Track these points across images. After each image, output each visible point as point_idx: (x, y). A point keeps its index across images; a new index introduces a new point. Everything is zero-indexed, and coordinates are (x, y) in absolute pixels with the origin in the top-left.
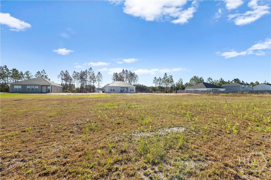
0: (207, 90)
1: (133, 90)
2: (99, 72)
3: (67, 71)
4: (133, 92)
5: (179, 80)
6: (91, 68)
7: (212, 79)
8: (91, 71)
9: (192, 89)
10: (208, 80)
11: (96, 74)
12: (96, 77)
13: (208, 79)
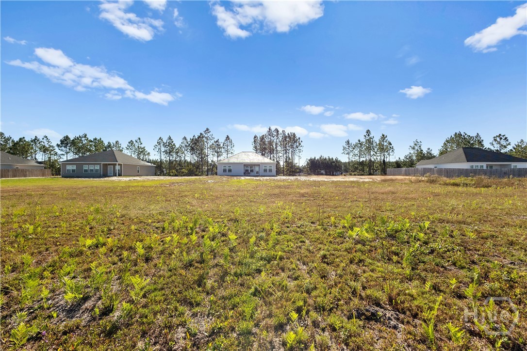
0: (469, 168)
1: (270, 171)
2: (228, 136)
3: (170, 138)
4: (270, 174)
5: (413, 145)
6: (207, 129)
7: (506, 138)
8: (209, 134)
9: (432, 166)
10: (495, 140)
11: (222, 140)
12: (222, 145)
13: (494, 137)
